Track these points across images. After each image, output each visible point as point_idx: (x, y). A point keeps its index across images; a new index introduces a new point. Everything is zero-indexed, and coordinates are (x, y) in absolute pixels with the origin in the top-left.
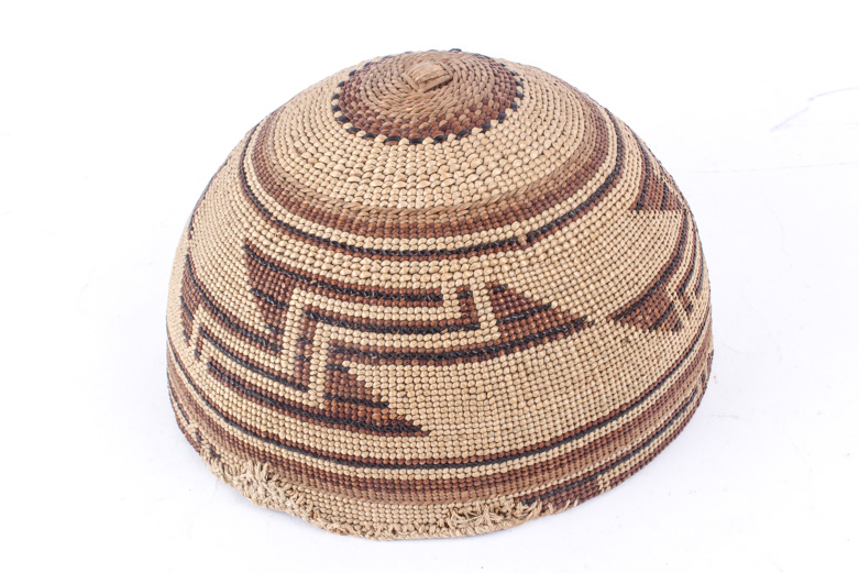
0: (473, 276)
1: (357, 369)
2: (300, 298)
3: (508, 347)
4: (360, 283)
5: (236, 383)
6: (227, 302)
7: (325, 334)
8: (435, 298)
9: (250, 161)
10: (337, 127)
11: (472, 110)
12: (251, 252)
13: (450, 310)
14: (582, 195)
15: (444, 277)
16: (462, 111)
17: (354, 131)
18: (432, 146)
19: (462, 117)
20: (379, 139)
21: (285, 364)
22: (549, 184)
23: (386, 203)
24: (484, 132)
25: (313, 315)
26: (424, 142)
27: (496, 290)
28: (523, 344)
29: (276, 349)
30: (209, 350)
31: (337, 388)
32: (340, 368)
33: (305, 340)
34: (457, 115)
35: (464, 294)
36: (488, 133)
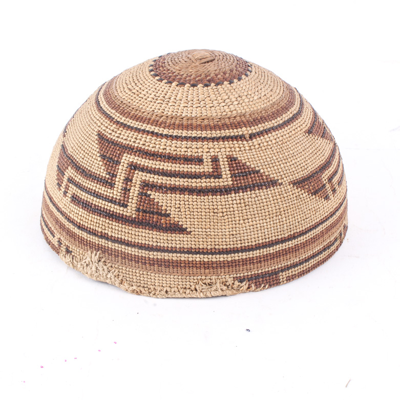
0: (220, 151)
1: (155, 195)
2: (127, 159)
3: (237, 189)
4: (160, 151)
5: (86, 206)
6: (85, 163)
7: (139, 177)
8: (200, 161)
9: (102, 96)
10: (152, 78)
11: (225, 73)
12: (101, 137)
13: (207, 168)
14: (279, 121)
15: (205, 150)
16: (219, 74)
17: (161, 80)
18: (202, 88)
19: (219, 76)
20: (174, 84)
21: (116, 193)
22: (263, 112)
23: (177, 113)
24: (230, 84)
25: (134, 167)
26: (198, 86)
27: (232, 160)
28: (244, 189)
29: (112, 186)
30: (73, 189)
31: (143, 206)
32: (146, 195)
33: (128, 180)
34: (216, 75)
35: (215, 160)
36: (232, 85)
